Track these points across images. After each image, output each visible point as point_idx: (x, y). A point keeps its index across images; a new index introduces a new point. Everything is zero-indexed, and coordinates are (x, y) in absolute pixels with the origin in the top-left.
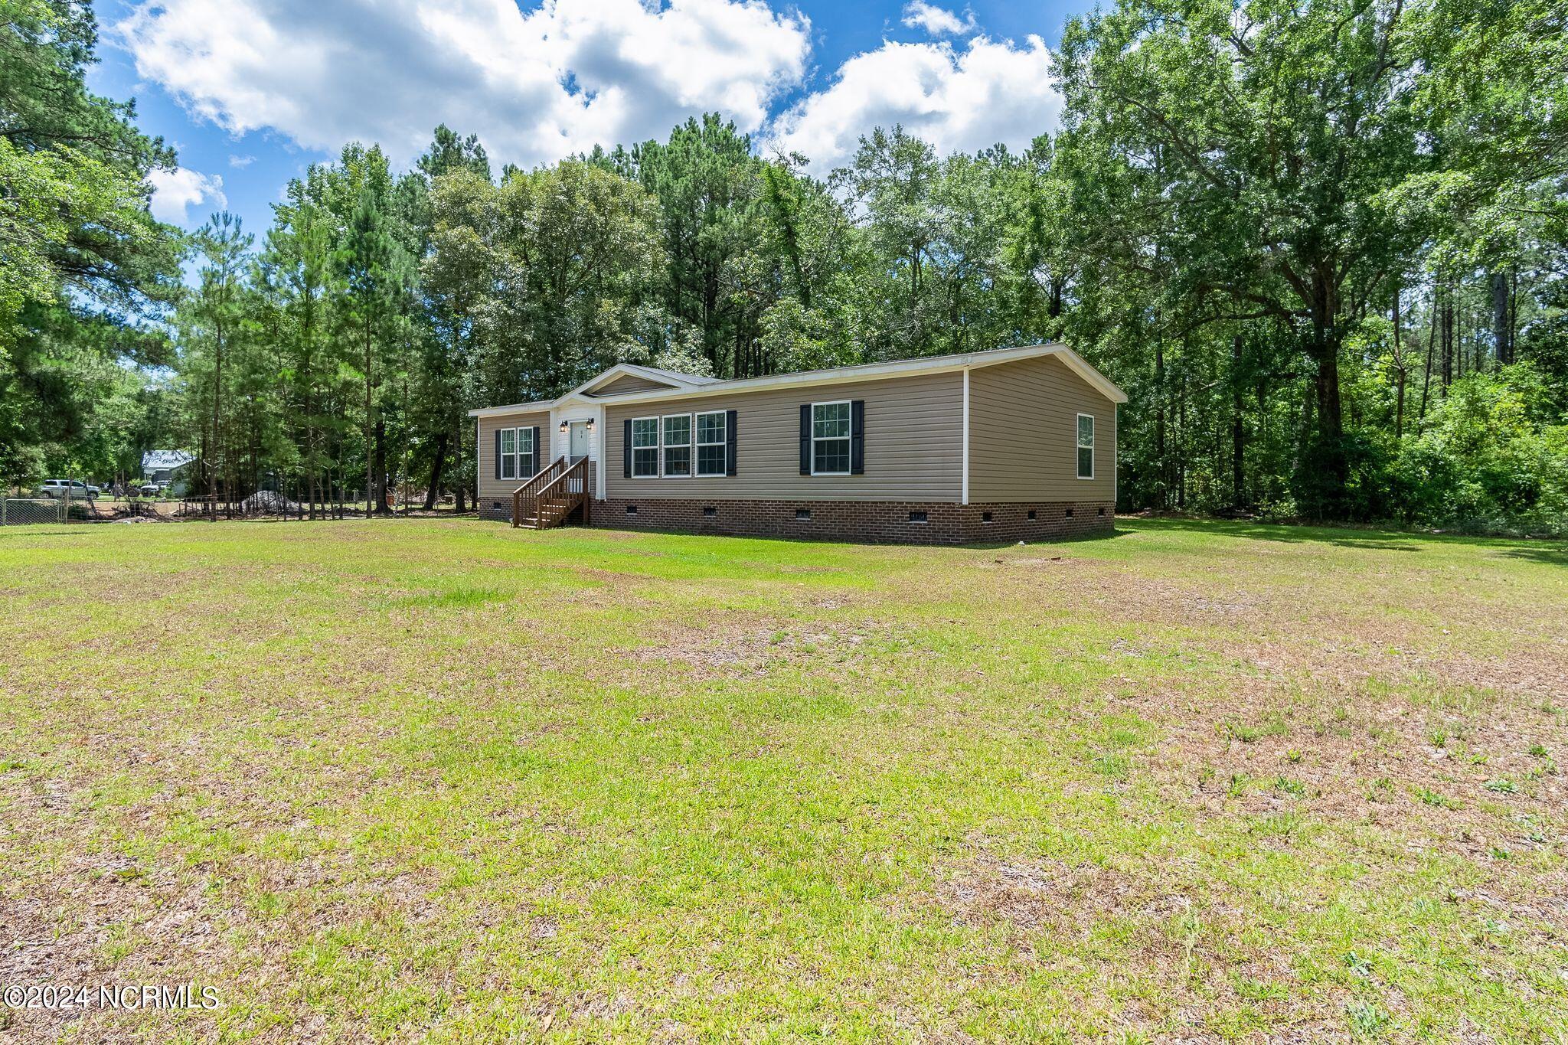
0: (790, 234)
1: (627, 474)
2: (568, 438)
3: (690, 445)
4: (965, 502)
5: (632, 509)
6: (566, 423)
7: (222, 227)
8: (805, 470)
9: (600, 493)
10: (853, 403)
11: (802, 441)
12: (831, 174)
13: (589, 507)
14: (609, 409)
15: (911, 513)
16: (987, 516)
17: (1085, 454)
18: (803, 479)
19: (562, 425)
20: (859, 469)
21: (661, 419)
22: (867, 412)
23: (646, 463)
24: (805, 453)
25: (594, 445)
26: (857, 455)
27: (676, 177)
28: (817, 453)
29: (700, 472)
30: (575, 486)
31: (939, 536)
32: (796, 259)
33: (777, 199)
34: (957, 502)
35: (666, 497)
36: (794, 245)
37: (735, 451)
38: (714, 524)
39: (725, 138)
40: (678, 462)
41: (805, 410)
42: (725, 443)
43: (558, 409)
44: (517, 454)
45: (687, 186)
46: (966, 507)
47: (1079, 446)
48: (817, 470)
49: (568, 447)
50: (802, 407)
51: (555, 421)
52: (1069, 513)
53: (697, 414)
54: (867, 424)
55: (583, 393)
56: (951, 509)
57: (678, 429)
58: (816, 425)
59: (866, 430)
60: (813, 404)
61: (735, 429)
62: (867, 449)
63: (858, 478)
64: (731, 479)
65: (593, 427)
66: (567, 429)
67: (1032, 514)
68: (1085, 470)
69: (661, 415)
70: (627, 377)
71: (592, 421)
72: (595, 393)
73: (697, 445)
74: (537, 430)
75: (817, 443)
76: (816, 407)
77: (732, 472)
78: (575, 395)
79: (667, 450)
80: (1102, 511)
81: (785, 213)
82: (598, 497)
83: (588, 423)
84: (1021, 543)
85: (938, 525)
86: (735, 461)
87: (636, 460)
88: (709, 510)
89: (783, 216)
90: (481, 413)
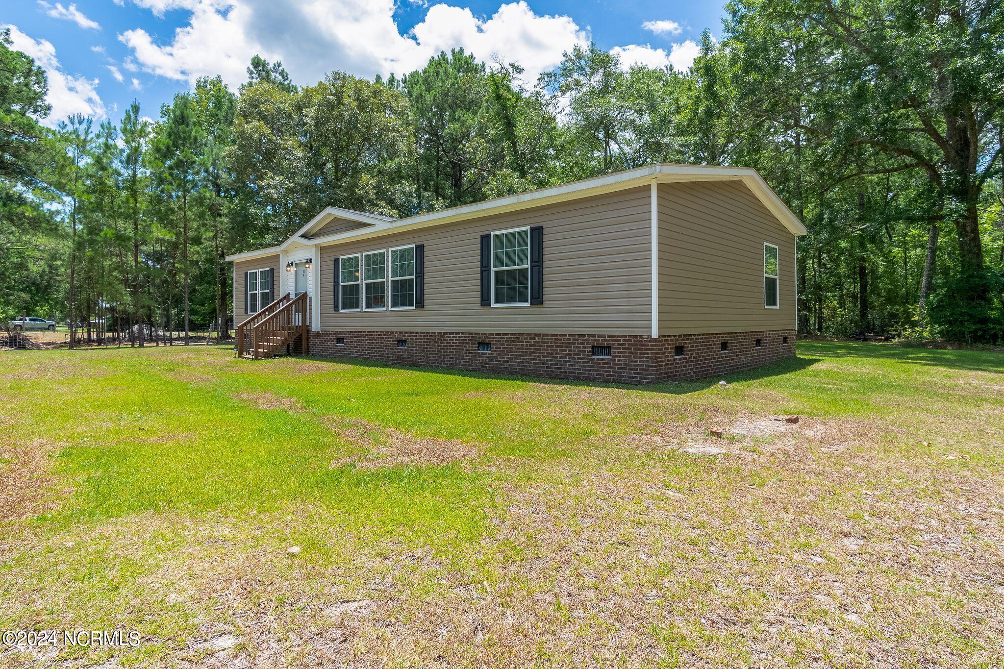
0: (509, 124)
1: (336, 308)
2: (293, 277)
3: (385, 280)
4: (655, 334)
5: (340, 340)
6: (292, 263)
7: (77, 125)
8: (485, 301)
9: (316, 326)
10: (532, 230)
11: (482, 272)
12: (540, 76)
13: (308, 337)
14: (323, 250)
15: (593, 347)
16: (679, 350)
17: (771, 283)
18: (485, 310)
19: (288, 265)
20: (538, 299)
21: (361, 256)
22: (546, 238)
23: (351, 298)
24: (485, 283)
25: (312, 284)
26: (536, 284)
27: (428, 90)
28: (497, 284)
29: (394, 305)
30: (297, 319)
31: (626, 373)
32: (514, 144)
33: (499, 97)
34: (645, 335)
35: (367, 329)
36: (512, 133)
37: (422, 284)
38: (405, 355)
39: (466, 62)
40: (376, 296)
41: (485, 239)
42: (413, 277)
43: (286, 251)
44: (259, 292)
45: (435, 95)
46: (655, 340)
47: (766, 275)
48: (497, 301)
49: (293, 284)
50: (482, 237)
51: (283, 262)
52: (758, 342)
53: (391, 249)
54: (546, 251)
55: (303, 236)
56: (638, 343)
57: (375, 265)
58: (495, 254)
59: (545, 257)
60: (493, 233)
61: (422, 263)
62: (546, 278)
63: (537, 309)
64: (420, 312)
65: (311, 266)
66: (293, 269)
67: (724, 346)
68: (771, 300)
69: (361, 252)
70: (336, 220)
71: (311, 260)
72: (312, 236)
73: (391, 279)
74: (272, 270)
75: (496, 272)
76: (495, 236)
77: (420, 305)
78: (296, 238)
79: (367, 285)
80: (785, 340)
81: (504, 108)
82: (313, 330)
83: (307, 263)
84: (722, 382)
85: (623, 361)
86: (422, 294)
87: (343, 294)
88: (401, 342)
89: (503, 110)
90: (236, 258)
